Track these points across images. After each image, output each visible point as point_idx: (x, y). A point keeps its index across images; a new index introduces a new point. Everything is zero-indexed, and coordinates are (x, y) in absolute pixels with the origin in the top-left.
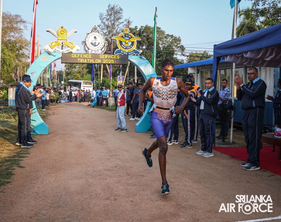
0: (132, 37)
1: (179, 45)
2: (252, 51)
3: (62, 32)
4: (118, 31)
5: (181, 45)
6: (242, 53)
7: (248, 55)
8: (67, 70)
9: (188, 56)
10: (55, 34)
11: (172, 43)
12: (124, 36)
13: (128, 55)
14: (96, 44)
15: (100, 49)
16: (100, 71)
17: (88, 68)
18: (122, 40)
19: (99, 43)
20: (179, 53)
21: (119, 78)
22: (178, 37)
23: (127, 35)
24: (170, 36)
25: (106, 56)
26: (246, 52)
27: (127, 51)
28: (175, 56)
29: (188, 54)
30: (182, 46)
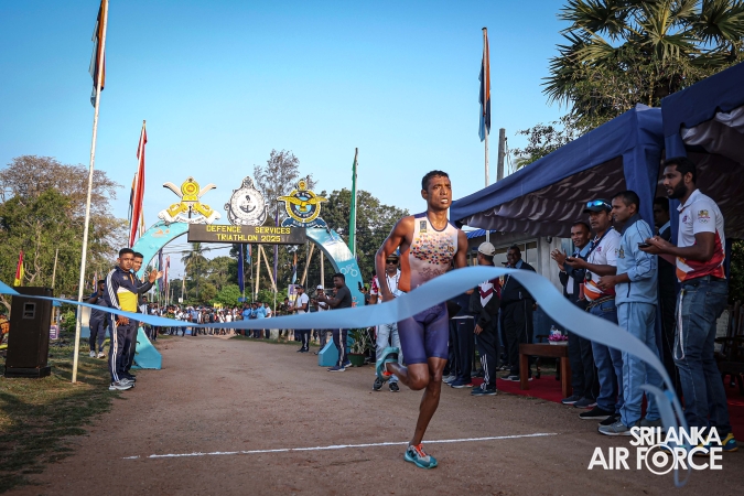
0: (312, 197)
2: (507, 204)
3: (191, 189)
6: (491, 210)
7: (501, 211)
8: (189, 279)
10: (179, 191)
12: (298, 195)
14: (249, 209)
15: (256, 217)
16: (255, 277)
17: (230, 271)
18: (295, 201)
19: (254, 208)
21: (292, 290)
23: (303, 194)
25: (267, 229)
26: (498, 207)
27: (304, 220)
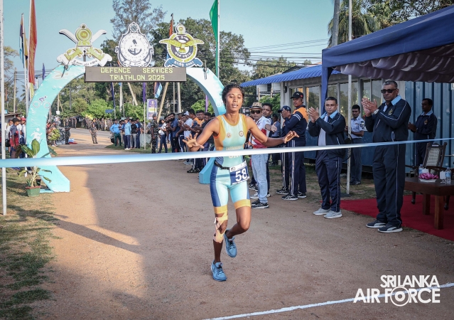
0: (189, 40)
1: (240, 49)
3: (84, 35)
4: (144, 28)
5: (244, 47)
9: (254, 66)
10: (73, 37)
11: (229, 45)
12: (178, 38)
13: (185, 67)
14: (137, 52)
15: (142, 58)
18: (176, 43)
19: (141, 50)
20: (241, 61)
22: (239, 36)
23: (182, 37)
24: (225, 34)
25: (153, 70)
27: (183, 60)
28: (235, 66)
29: (255, 62)
30: (246, 50)
